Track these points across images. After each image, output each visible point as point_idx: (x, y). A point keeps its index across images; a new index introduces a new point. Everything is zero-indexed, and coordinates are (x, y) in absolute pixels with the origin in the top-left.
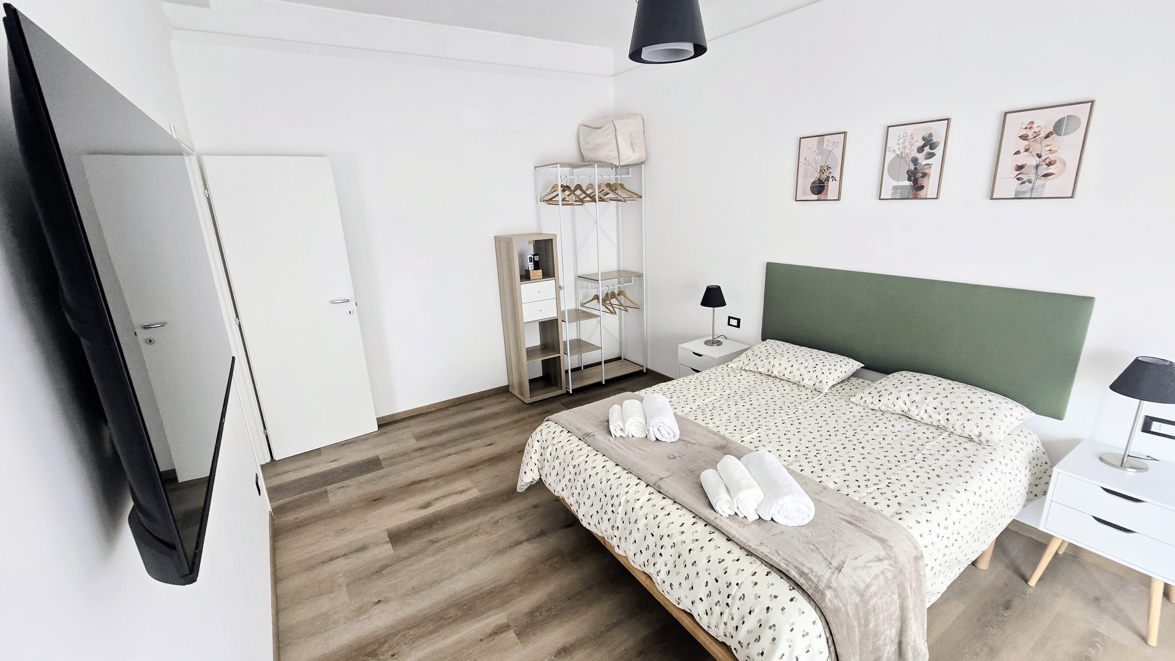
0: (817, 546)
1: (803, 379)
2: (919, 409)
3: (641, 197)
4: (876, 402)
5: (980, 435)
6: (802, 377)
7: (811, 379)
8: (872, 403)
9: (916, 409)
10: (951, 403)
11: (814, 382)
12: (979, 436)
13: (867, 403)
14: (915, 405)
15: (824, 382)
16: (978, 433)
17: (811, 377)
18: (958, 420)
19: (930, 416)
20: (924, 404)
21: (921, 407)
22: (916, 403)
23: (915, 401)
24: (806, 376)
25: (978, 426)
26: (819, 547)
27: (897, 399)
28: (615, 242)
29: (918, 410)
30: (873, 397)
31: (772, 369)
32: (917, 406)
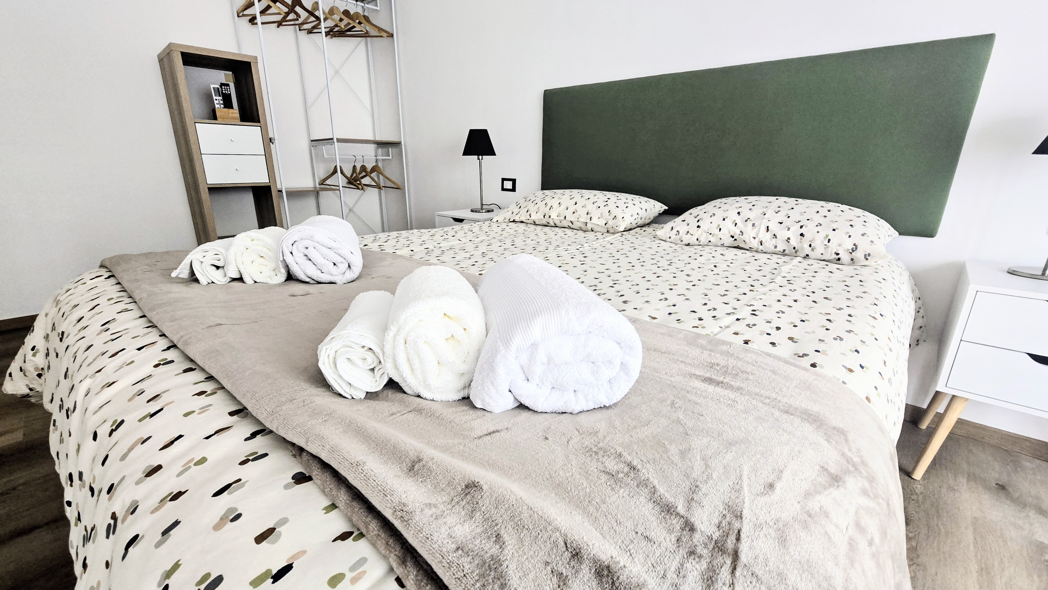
0: (629, 459)
1: (591, 218)
2: (757, 228)
3: (392, 36)
4: (693, 229)
5: (855, 248)
6: (589, 216)
7: (602, 217)
8: (688, 232)
9: (752, 229)
10: (802, 214)
11: (606, 219)
12: (853, 251)
13: (680, 235)
14: (750, 224)
15: (619, 217)
16: (850, 247)
17: (602, 214)
18: (818, 232)
19: (774, 235)
20: (764, 220)
21: (760, 224)
22: (751, 220)
23: (749, 219)
24: (595, 214)
25: (850, 236)
26: (635, 463)
27: (724, 219)
28: (368, 106)
29: (755, 230)
30: (688, 225)
31: (549, 213)
32: (753, 225)
